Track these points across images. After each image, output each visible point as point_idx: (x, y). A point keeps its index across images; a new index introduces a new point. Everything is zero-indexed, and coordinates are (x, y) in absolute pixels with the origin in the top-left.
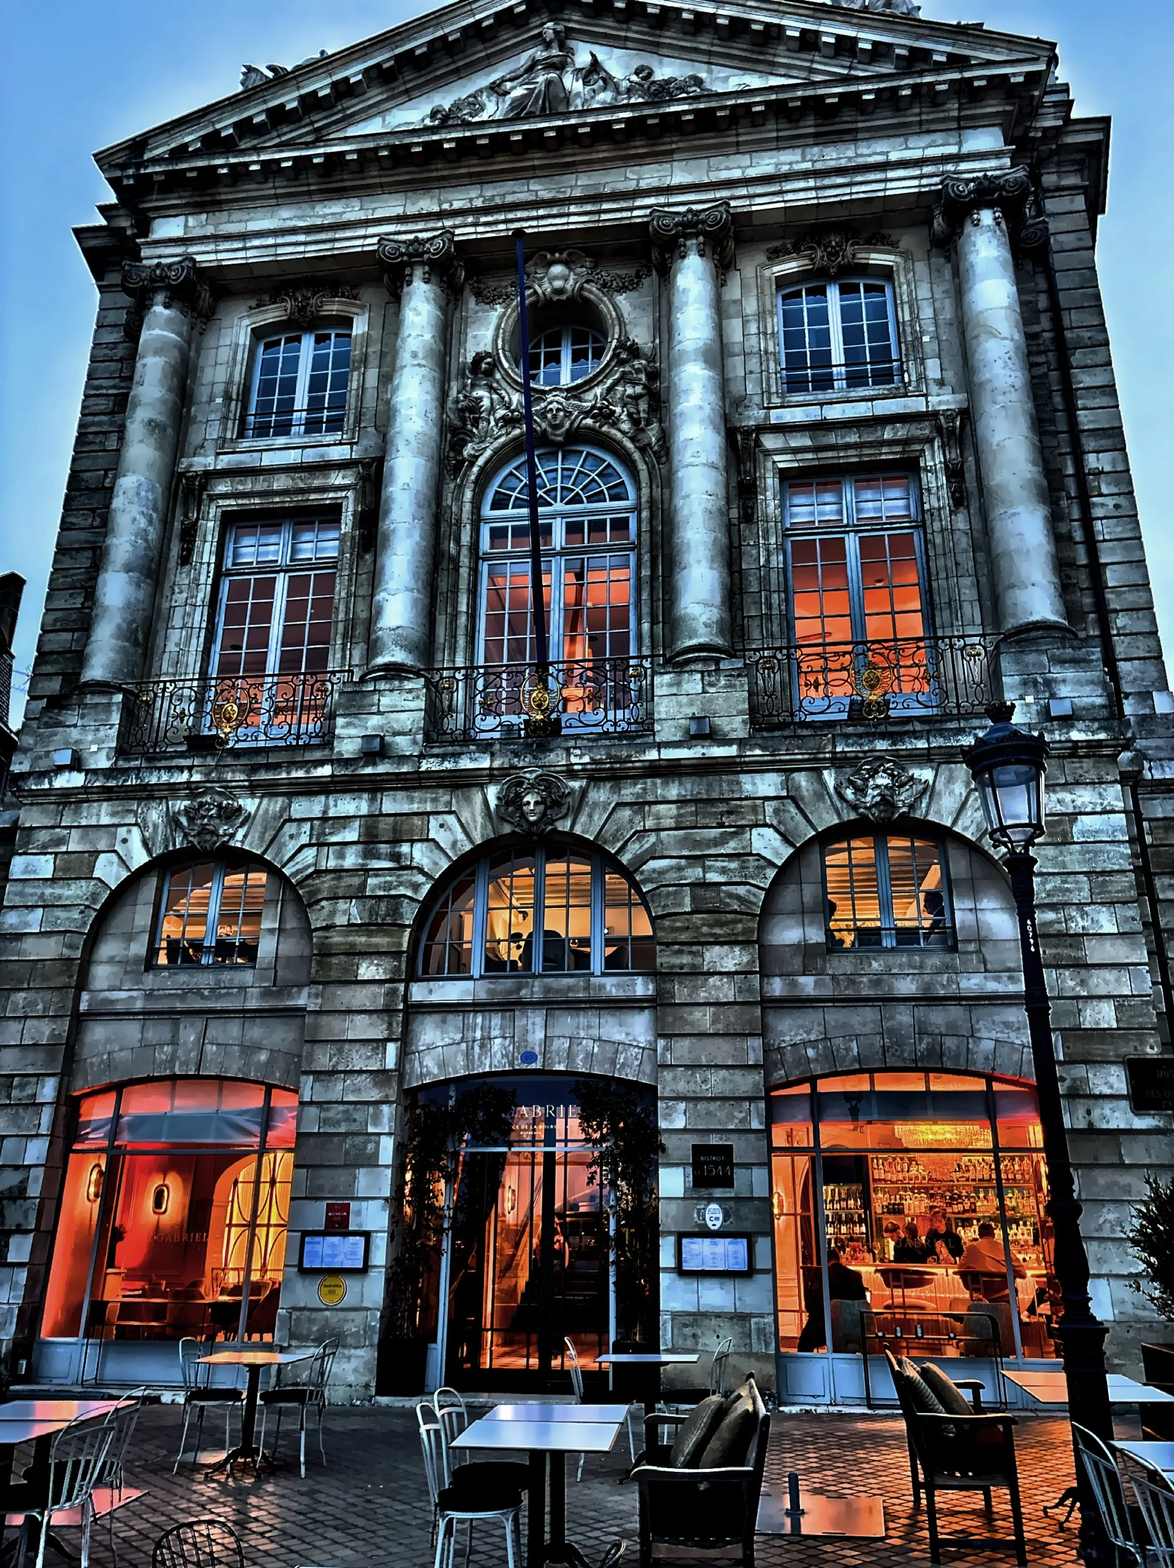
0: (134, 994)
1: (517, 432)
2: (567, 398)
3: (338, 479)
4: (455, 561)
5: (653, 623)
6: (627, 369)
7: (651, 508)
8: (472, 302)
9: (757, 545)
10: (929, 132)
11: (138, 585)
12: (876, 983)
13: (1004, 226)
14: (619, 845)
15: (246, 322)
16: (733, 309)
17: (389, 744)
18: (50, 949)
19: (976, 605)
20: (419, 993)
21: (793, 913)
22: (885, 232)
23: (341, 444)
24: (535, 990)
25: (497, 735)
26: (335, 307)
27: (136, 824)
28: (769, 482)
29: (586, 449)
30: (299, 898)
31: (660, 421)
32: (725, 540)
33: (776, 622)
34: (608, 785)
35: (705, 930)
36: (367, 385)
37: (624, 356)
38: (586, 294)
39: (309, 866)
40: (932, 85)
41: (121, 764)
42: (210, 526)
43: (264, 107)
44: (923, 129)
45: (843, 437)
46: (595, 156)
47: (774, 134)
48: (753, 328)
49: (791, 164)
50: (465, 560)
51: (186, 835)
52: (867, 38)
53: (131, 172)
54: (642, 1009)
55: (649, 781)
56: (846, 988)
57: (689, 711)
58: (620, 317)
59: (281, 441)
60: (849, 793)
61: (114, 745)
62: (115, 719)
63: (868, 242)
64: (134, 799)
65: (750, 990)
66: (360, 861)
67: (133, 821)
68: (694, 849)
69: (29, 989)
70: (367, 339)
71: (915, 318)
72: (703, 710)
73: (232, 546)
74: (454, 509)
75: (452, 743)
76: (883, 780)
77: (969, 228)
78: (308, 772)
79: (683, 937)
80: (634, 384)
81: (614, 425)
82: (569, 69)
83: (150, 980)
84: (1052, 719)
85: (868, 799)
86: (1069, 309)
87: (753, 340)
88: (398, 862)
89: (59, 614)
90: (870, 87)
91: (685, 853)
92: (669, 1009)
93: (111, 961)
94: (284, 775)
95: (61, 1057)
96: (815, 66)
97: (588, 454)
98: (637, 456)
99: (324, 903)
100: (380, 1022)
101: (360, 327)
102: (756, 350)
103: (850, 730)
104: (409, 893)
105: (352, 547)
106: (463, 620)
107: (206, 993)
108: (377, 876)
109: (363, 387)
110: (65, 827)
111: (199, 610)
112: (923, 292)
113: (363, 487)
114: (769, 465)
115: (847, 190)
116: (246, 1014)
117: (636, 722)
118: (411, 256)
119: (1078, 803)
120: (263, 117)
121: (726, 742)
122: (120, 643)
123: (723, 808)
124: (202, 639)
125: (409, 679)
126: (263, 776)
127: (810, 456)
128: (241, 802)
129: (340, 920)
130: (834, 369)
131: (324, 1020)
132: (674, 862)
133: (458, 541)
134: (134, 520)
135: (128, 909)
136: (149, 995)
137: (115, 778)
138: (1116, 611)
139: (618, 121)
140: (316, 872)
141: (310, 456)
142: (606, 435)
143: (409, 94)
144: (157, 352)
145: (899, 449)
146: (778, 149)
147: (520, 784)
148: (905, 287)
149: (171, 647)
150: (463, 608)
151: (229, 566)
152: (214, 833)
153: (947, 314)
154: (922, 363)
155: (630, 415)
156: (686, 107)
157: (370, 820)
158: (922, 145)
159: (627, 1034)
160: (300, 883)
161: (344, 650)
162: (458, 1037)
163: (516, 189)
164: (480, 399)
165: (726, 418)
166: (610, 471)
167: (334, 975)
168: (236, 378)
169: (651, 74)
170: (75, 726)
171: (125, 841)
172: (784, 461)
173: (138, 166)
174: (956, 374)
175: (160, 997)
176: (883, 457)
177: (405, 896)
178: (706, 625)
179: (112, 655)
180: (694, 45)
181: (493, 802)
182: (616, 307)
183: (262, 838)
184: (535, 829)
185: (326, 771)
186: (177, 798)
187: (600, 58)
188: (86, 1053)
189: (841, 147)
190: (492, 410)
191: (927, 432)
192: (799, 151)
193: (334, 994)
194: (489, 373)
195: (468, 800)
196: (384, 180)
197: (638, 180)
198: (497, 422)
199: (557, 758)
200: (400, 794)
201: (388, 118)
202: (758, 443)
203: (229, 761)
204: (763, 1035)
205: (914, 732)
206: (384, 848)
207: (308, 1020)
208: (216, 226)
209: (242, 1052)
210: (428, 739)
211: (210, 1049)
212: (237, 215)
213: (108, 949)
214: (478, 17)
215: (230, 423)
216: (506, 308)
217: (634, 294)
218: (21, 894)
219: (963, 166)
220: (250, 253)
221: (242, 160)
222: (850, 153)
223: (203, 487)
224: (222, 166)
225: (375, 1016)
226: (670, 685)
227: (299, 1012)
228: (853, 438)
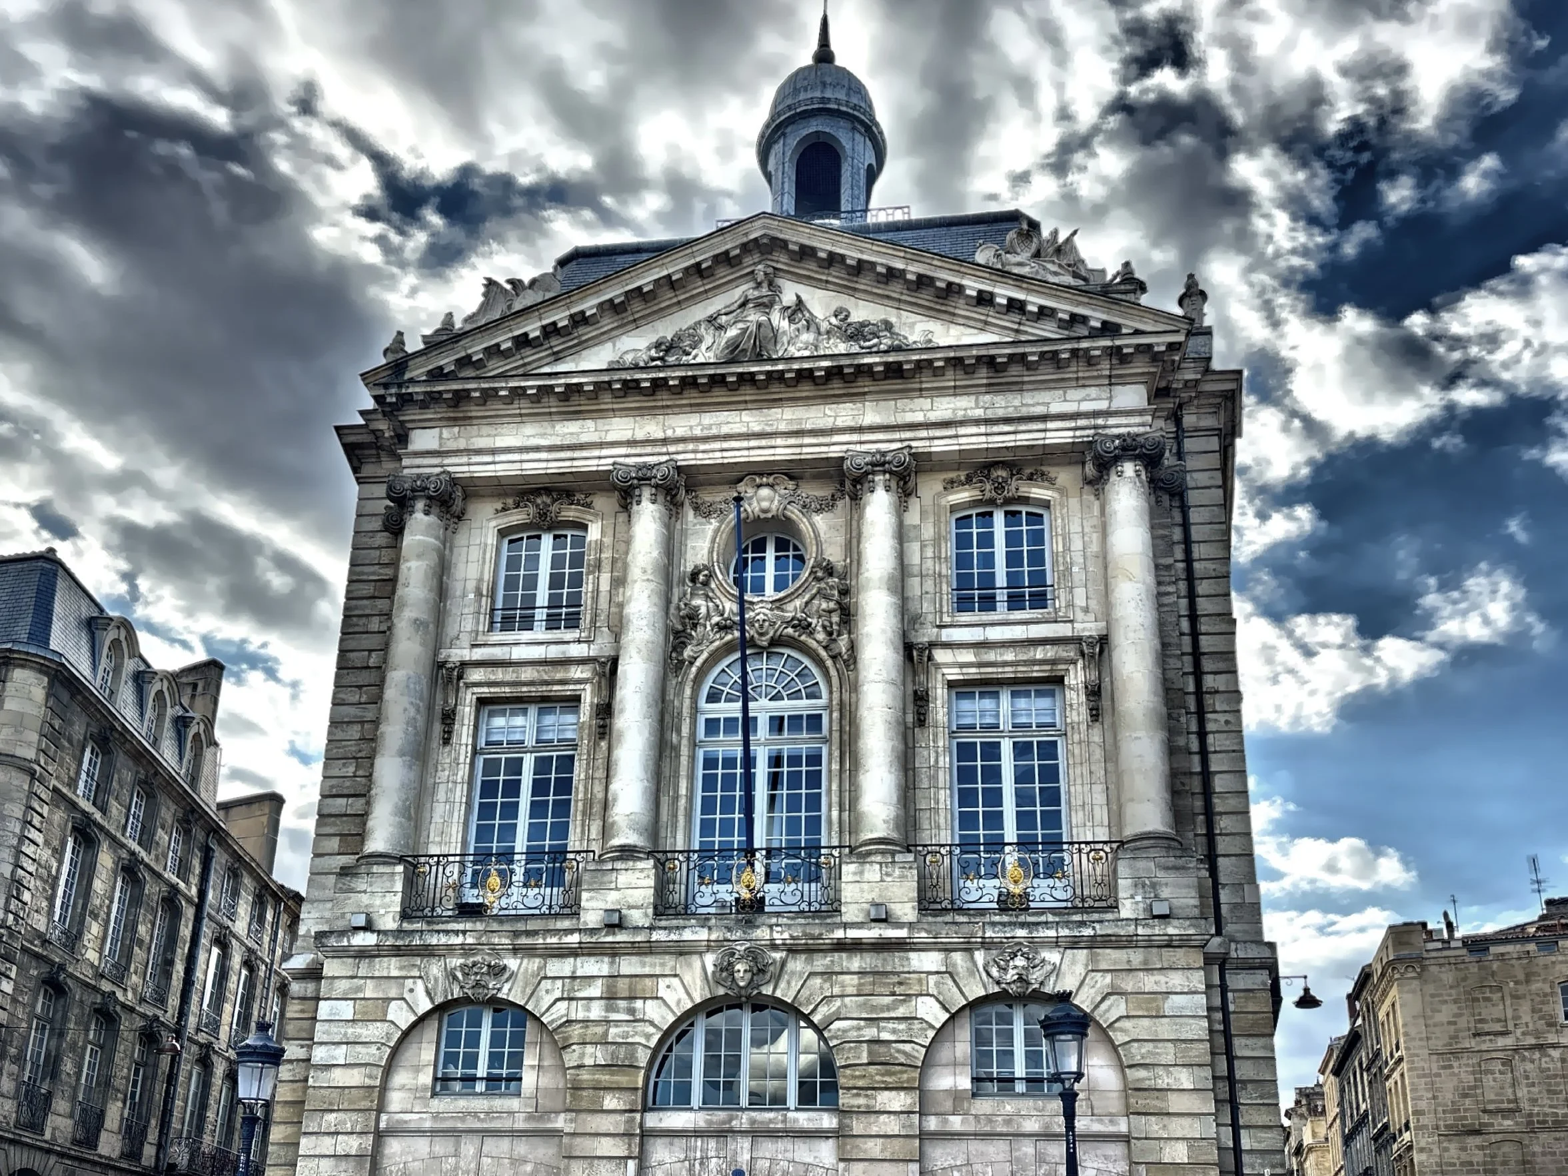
0: (424, 1116)
1: (729, 637)
2: (771, 609)
3: (577, 673)
4: (676, 749)
5: (841, 811)
6: (823, 585)
7: (841, 710)
8: (690, 514)
9: (928, 747)
10: (1084, 386)
11: (410, 767)
12: (1008, 1122)
13: (1143, 477)
14: (811, 1007)
15: (493, 523)
16: (912, 534)
17: (625, 916)
18: (354, 1078)
19: (1105, 809)
20: (653, 1120)
21: (947, 1065)
22: (1044, 469)
23: (579, 642)
24: (743, 1121)
25: (712, 910)
26: (571, 514)
27: (420, 977)
28: (939, 691)
29: (787, 651)
30: (555, 1042)
31: (850, 633)
32: (901, 747)
33: (942, 813)
34: (803, 957)
35: (878, 1078)
36: (601, 589)
37: (820, 574)
38: (789, 514)
39: (562, 1017)
40: (1087, 350)
41: (406, 926)
42: (466, 712)
43: (510, 335)
44: (1080, 383)
45: (1001, 655)
46: (798, 395)
47: (952, 384)
48: (929, 553)
49: (965, 410)
50: (684, 751)
51: (462, 987)
52: (1034, 301)
53: (393, 391)
54: (828, 1137)
55: (836, 955)
56: (986, 1125)
57: (869, 897)
58: (817, 536)
59: (526, 636)
60: (995, 972)
61: (398, 909)
62: (399, 886)
63: (1030, 478)
64: (418, 955)
65: (911, 1126)
66: (603, 1014)
67: (417, 974)
68: (871, 1012)
69: (339, 1110)
70: (600, 546)
71: (1067, 549)
72: (880, 896)
73: (484, 727)
74: (676, 703)
75: (677, 915)
76: (1020, 962)
77: (1113, 478)
78: (560, 939)
79: (860, 1083)
80: (827, 598)
81: (811, 634)
82: (777, 307)
83: (437, 1105)
84: (1155, 917)
85: (1009, 976)
86: (1199, 542)
87: (929, 564)
88: (633, 1015)
89: (334, 782)
90: (1034, 350)
91: (864, 1015)
92: (848, 1140)
93: (402, 1088)
94: (541, 941)
95: (368, 1166)
96: (990, 319)
97: (789, 656)
98: (829, 663)
99: (574, 1047)
100: (621, 1143)
101: (594, 533)
102: (931, 572)
103: (997, 918)
104: (643, 1041)
105: (589, 735)
106: (682, 802)
107: (482, 1116)
108: (617, 1026)
109: (597, 591)
110: (362, 978)
111: (459, 787)
112: (1075, 527)
113: (599, 683)
114: (939, 677)
115: (1012, 437)
116: (514, 1134)
117: (826, 903)
118: (639, 479)
119: (1170, 984)
120: (509, 344)
121: (899, 925)
122: (397, 819)
123: (895, 979)
124: (462, 812)
125: (640, 859)
126: (524, 940)
127: (973, 670)
128: (505, 961)
129: (589, 1061)
130: (998, 591)
131: (578, 1140)
132: (855, 1022)
133: (679, 732)
134: (405, 710)
135: (415, 1046)
136: (436, 1116)
137: (403, 939)
138: (1221, 814)
139: (820, 369)
140: (567, 1021)
141: (554, 652)
142: (803, 643)
143: (636, 323)
144: (419, 557)
145: (1048, 667)
146: (955, 395)
147: (733, 954)
148: (1059, 521)
149: (437, 818)
150: (683, 791)
151: (483, 745)
152: (485, 987)
153: (1094, 548)
154: (1071, 592)
155: (824, 627)
156: (877, 360)
157: (610, 980)
158: (1079, 398)
159: (815, 1157)
160: (555, 1030)
161: (583, 825)
162: (682, 1156)
163: (730, 420)
164: (698, 607)
165: (904, 634)
166: (806, 671)
167: (584, 1105)
168: (486, 577)
169: (847, 317)
170: (365, 892)
171: (411, 991)
172: (953, 674)
173: (400, 386)
174: (1099, 602)
175: (445, 1119)
176: (1035, 674)
177: (639, 1044)
178: (885, 822)
179: (391, 829)
180: (886, 293)
181: (710, 969)
182: (812, 525)
183: (523, 992)
184: (743, 992)
185: (574, 938)
186: (453, 956)
187: (804, 297)
188: (386, 1162)
189: (1010, 396)
190: (708, 616)
191: (1072, 654)
192: (973, 398)
193: (584, 1121)
194: (706, 584)
195: (690, 965)
196: (615, 406)
197: (835, 417)
198: (712, 627)
199: (762, 934)
200: (634, 959)
201: (618, 344)
202: (930, 658)
203: (495, 926)
204: (919, 1161)
205: (1046, 923)
206: (622, 1004)
207: (565, 1140)
208: (468, 439)
209: (512, 1164)
210: (658, 913)
211: (486, 1161)
212: (485, 430)
213: (400, 1078)
214: (698, 259)
215: (482, 617)
216: (721, 522)
217: (830, 515)
218: (327, 1032)
219: (1112, 421)
220: (498, 467)
221: (492, 385)
222: (1017, 403)
223: (460, 677)
224: (475, 390)
225: (617, 1139)
226: (855, 874)
227: (556, 1134)
228: (1009, 656)
